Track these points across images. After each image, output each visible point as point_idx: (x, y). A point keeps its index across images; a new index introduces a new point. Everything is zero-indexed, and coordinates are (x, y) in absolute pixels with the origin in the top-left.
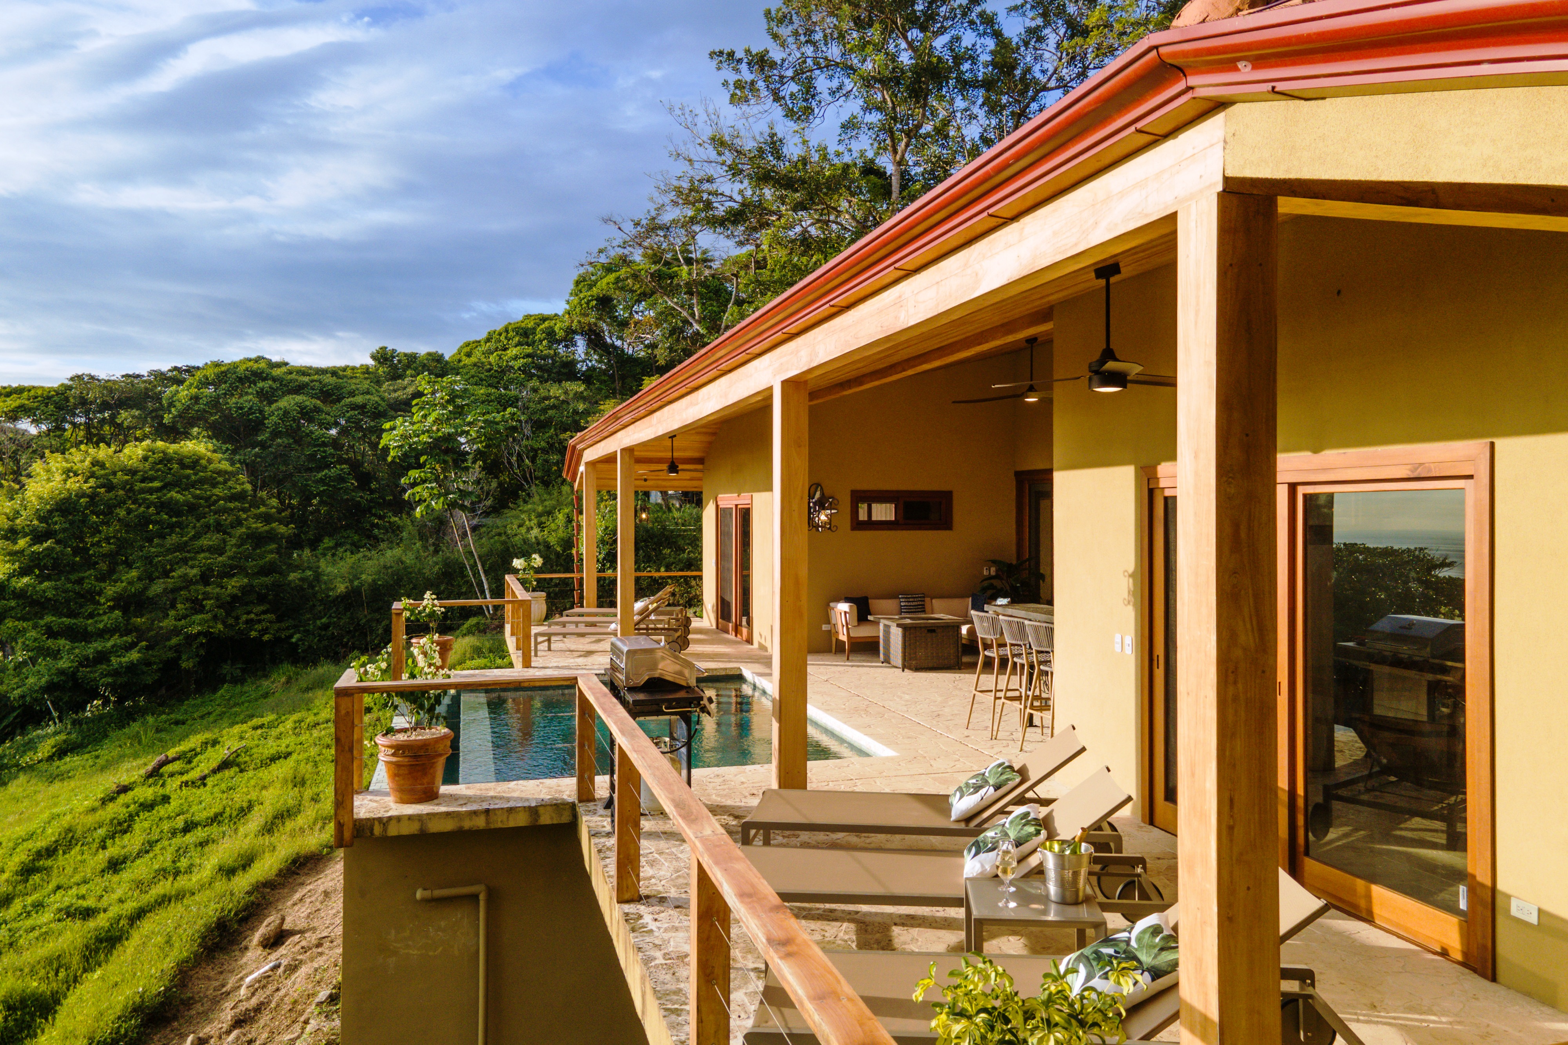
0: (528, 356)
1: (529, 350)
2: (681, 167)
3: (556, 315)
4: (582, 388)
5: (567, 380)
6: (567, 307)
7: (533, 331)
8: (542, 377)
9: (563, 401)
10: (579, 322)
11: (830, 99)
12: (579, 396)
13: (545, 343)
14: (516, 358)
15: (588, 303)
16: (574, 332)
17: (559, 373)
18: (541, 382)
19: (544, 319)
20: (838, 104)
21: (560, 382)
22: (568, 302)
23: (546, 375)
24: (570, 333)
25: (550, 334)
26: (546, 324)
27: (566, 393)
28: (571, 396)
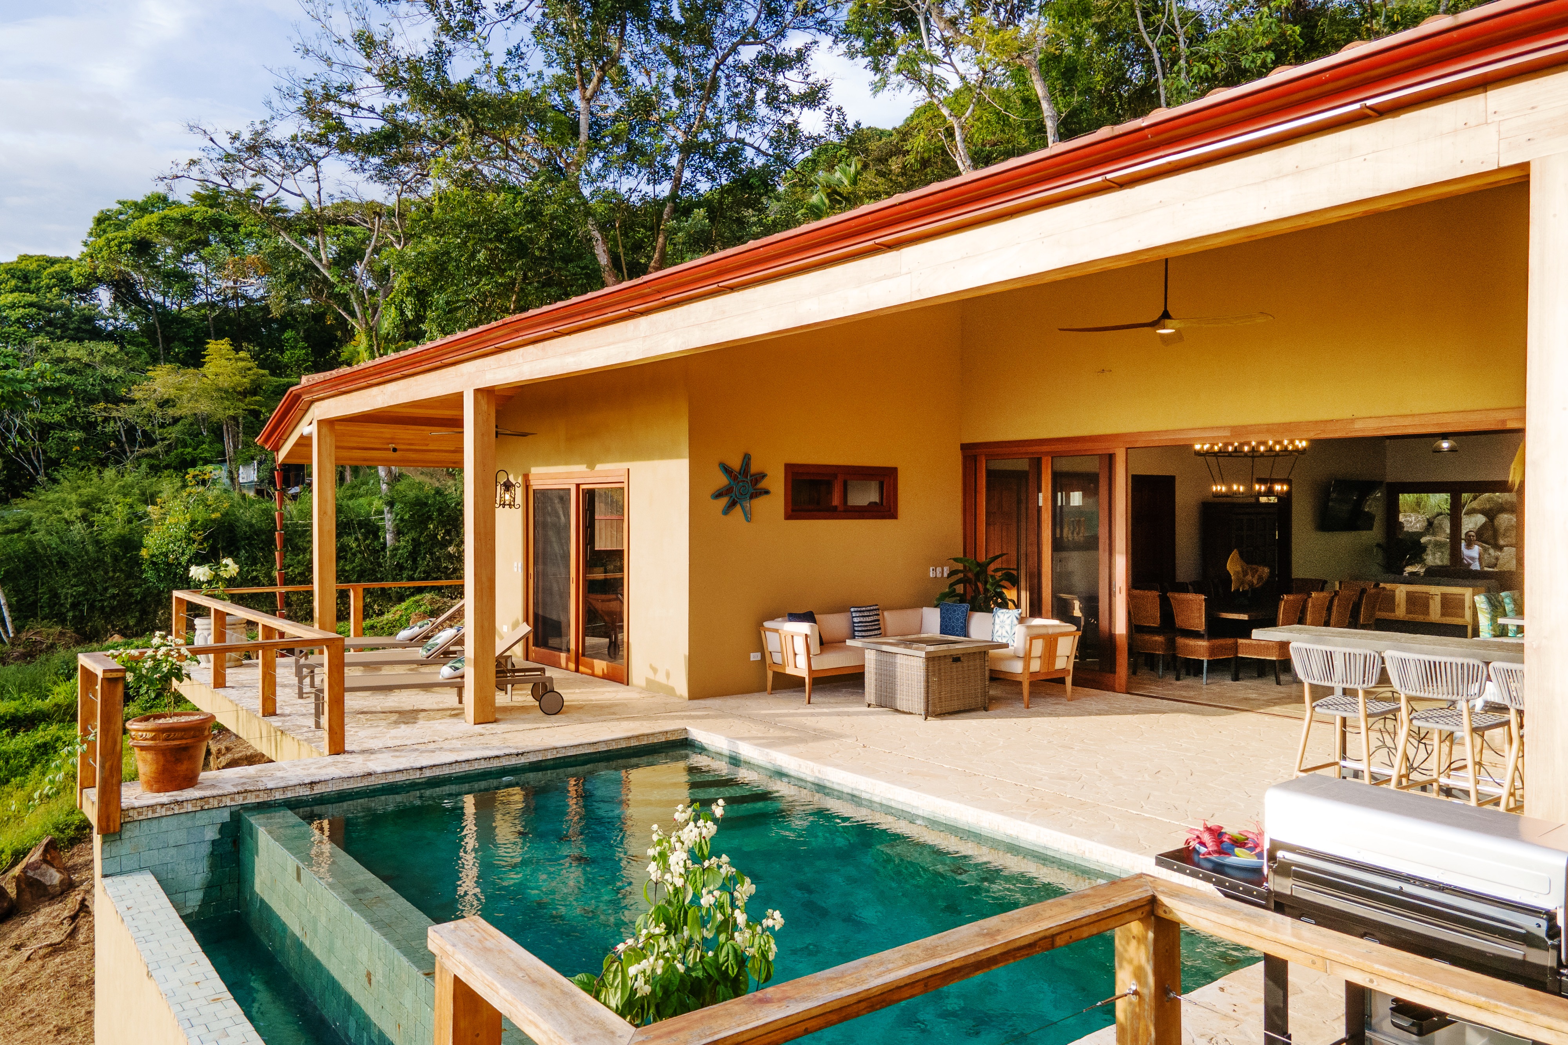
0: (31, 305)
1: (33, 298)
2: (311, 68)
3: (67, 258)
4: (116, 348)
5: (90, 340)
6: (85, 249)
7: (38, 274)
8: (53, 333)
9: (88, 365)
10: (106, 268)
11: (497, 16)
12: (108, 360)
13: (55, 290)
14: (13, 306)
15: (120, 245)
16: (99, 280)
17: (78, 329)
18: (52, 340)
19: (52, 262)
20: (507, 23)
21: (81, 340)
22: (86, 244)
23: (58, 332)
24: (94, 279)
25: (63, 280)
26: (57, 267)
27: (91, 353)
28: (98, 358)
